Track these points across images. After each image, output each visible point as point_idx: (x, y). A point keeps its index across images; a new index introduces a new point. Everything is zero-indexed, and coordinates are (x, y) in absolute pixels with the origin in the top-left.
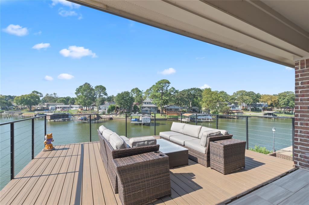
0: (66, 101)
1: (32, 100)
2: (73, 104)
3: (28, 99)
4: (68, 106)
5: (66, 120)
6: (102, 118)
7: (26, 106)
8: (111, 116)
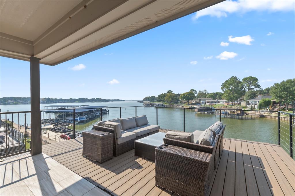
0: (215, 96)
1: (189, 96)
2: (221, 99)
3: (187, 95)
4: (216, 100)
5: (211, 113)
6: (247, 114)
7: (186, 101)
8: (262, 113)
